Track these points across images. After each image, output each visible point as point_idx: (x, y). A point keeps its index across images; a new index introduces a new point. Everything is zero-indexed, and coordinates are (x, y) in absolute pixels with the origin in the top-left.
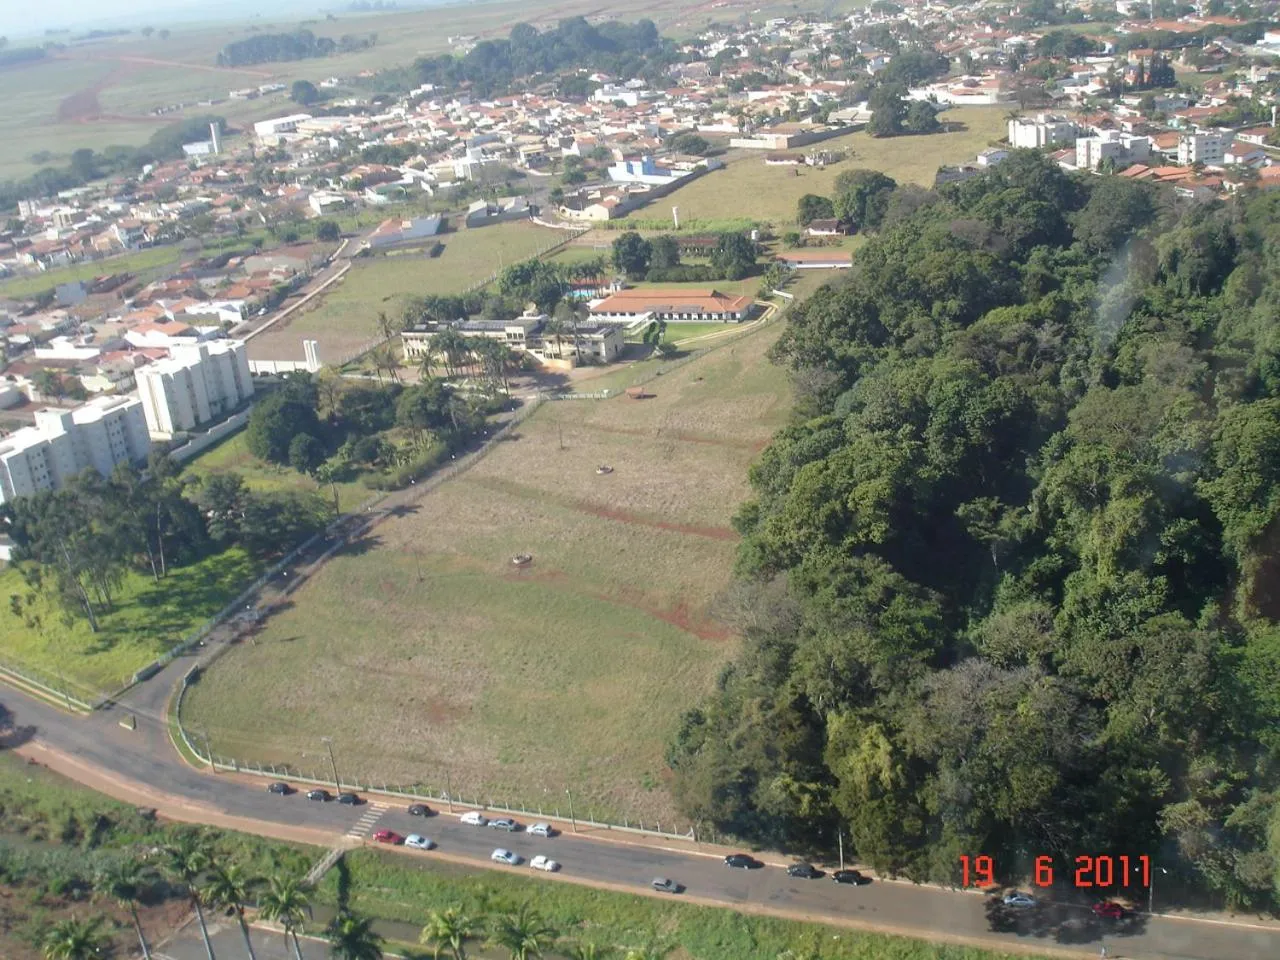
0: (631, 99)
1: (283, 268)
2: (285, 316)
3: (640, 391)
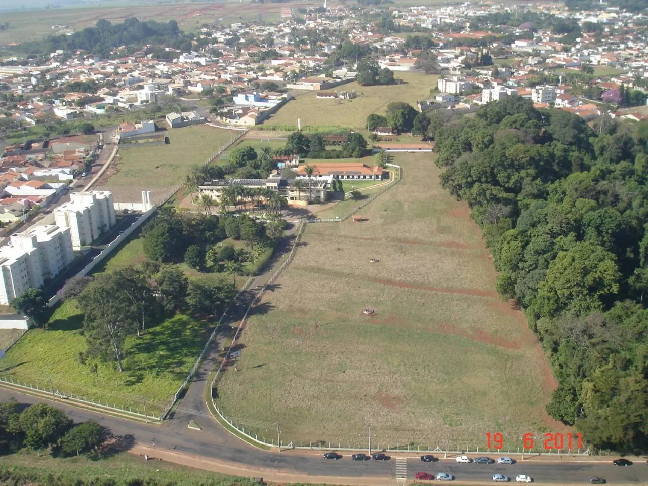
0: (203, 61)
1: (82, 149)
2: (100, 176)
3: (360, 217)
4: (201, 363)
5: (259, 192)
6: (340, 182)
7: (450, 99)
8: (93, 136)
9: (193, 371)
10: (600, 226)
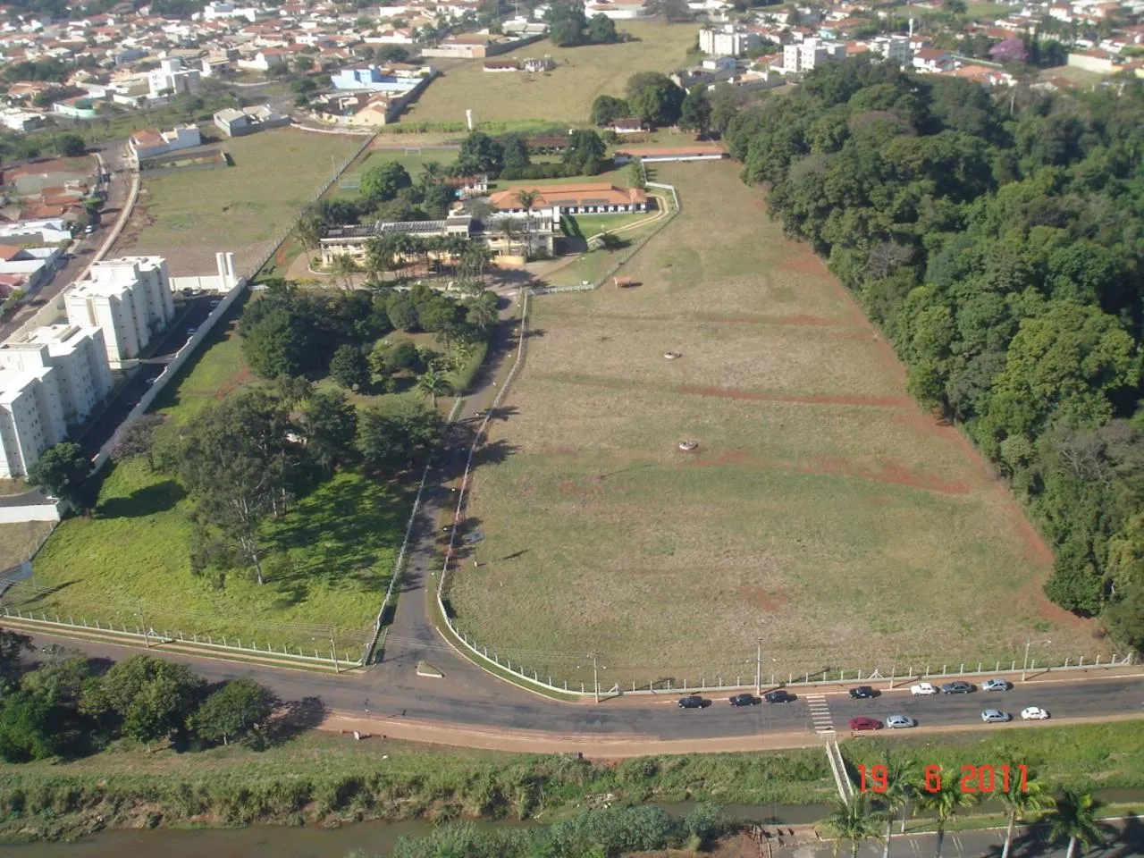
0: (250, 14)
1: (76, 183)
2: (122, 230)
3: (627, 280)
4: (406, 556)
5: (439, 245)
6: (572, 220)
7: (728, 64)
8: (84, 160)
9: (396, 574)
10: (1078, 272)
